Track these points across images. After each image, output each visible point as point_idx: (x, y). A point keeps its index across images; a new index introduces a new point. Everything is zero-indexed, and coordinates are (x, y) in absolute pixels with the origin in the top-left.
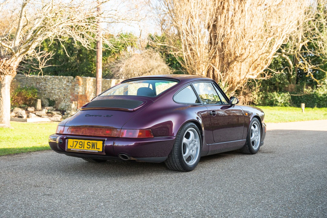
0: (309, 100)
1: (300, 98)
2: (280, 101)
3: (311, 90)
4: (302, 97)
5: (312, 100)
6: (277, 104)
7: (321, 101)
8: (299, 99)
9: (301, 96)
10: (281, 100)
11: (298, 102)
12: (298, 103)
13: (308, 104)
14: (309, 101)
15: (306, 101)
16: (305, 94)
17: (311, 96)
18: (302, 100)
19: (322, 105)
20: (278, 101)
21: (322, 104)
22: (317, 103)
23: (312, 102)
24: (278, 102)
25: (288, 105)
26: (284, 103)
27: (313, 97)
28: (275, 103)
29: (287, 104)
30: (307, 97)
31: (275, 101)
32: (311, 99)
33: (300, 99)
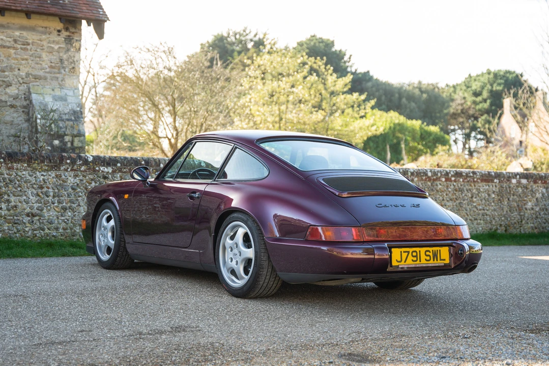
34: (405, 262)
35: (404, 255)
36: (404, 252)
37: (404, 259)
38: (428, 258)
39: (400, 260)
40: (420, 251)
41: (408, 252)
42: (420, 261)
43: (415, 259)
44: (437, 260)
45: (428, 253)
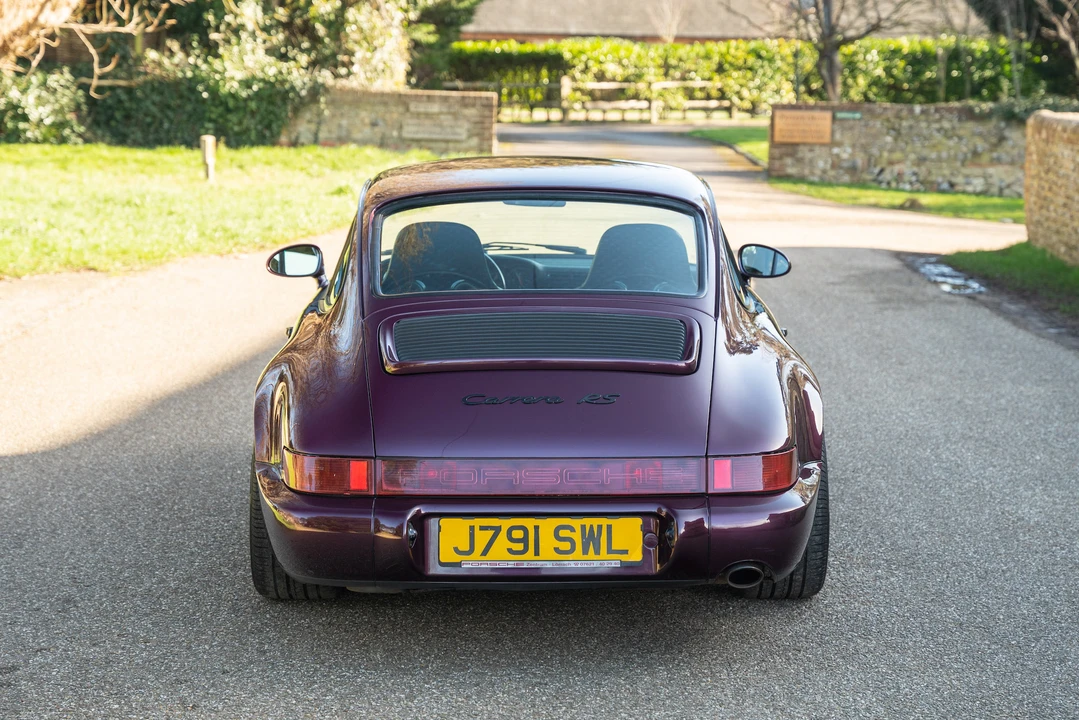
0: (169, 107)
1: (124, 97)
2: (34, 116)
3: (180, 56)
4: (139, 94)
5: (189, 107)
6: (25, 131)
7: (229, 110)
8: (120, 101)
9: (129, 91)
10: (41, 109)
11: (118, 115)
12: (113, 123)
13: (168, 131)
14: (170, 114)
15: (159, 115)
16: (149, 78)
17: (183, 88)
18: (134, 106)
19: (237, 134)
20: (27, 111)
21: (236, 128)
22: (210, 120)
23: (185, 117)
24: (25, 118)
25: (73, 138)
26: (53, 125)
27: (193, 90)
28: (10, 125)
29: (67, 132)
30: (161, 93)
31: (10, 113)
32: (179, 102)
33: (127, 105)
34: (485, 553)
35: (482, 538)
36: (482, 528)
37: (480, 546)
38: (566, 546)
39: (468, 549)
40: (537, 528)
41: (497, 530)
42: (537, 553)
43: (520, 547)
44: (597, 552)
45: (563, 533)
